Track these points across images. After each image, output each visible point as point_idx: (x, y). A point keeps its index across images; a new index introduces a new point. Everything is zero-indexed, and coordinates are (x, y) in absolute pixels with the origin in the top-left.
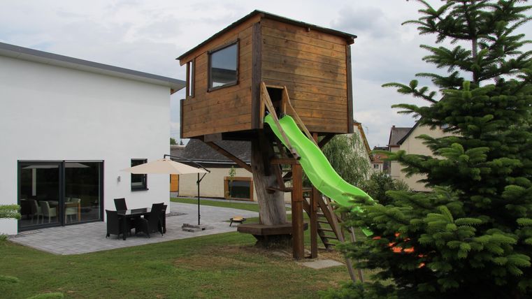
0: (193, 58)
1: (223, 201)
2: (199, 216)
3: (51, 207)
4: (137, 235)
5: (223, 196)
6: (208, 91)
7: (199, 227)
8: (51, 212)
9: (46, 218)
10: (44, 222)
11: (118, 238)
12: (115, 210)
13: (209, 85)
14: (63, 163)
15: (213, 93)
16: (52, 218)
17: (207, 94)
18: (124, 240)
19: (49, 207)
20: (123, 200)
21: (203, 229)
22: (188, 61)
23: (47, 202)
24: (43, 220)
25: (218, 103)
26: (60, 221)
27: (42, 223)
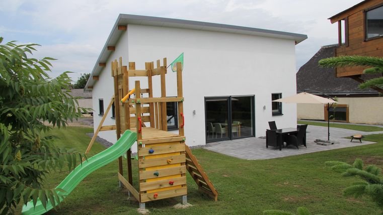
0: (346, 16)
1: (324, 122)
2: (329, 134)
3: (222, 127)
4: (288, 147)
5: (324, 119)
6: (365, 41)
7: (329, 142)
8: (223, 131)
9: (219, 134)
10: (218, 137)
11: (276, 149)
12: (270, 129)
13: (366, 36)
14: (230, 97)
15: (370, 43)
16: (223, 134)
17: (364, 43)
18: (280, 150)
19: (221, 127)
20: (274, 122)
21: (332, 144)
22: (339, 20)
23: (220, 124)
24: (217, 136)
25: (377, 49)
26: (230, 136)
27: (216, 138)
